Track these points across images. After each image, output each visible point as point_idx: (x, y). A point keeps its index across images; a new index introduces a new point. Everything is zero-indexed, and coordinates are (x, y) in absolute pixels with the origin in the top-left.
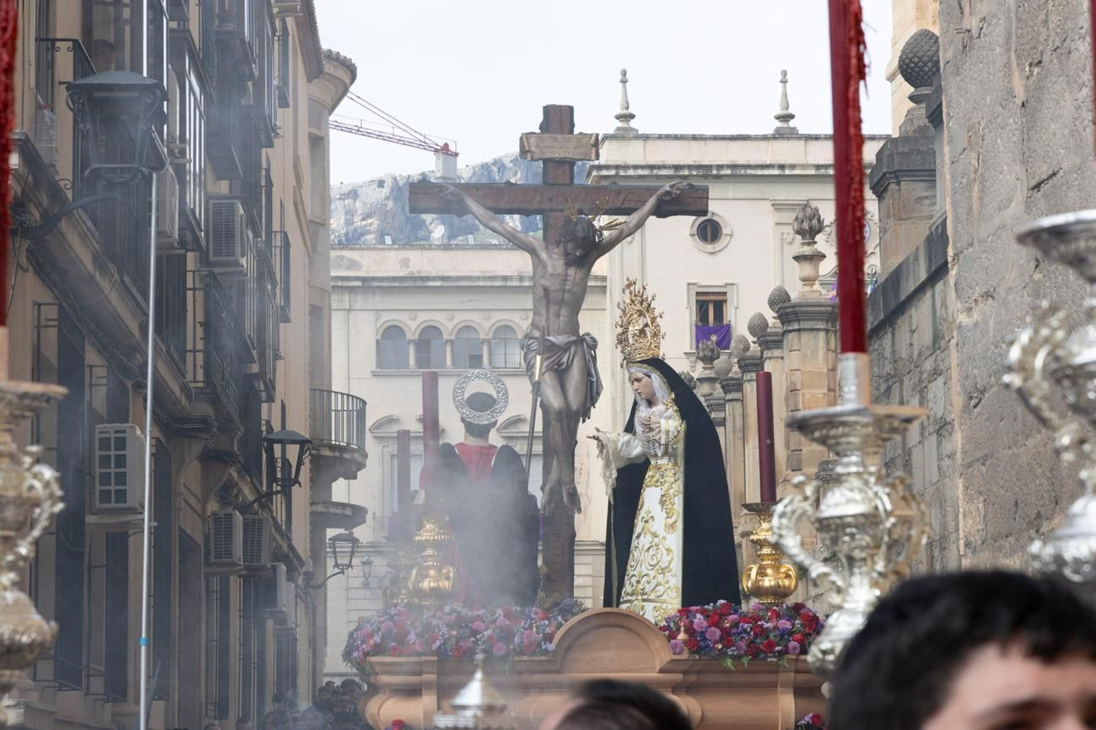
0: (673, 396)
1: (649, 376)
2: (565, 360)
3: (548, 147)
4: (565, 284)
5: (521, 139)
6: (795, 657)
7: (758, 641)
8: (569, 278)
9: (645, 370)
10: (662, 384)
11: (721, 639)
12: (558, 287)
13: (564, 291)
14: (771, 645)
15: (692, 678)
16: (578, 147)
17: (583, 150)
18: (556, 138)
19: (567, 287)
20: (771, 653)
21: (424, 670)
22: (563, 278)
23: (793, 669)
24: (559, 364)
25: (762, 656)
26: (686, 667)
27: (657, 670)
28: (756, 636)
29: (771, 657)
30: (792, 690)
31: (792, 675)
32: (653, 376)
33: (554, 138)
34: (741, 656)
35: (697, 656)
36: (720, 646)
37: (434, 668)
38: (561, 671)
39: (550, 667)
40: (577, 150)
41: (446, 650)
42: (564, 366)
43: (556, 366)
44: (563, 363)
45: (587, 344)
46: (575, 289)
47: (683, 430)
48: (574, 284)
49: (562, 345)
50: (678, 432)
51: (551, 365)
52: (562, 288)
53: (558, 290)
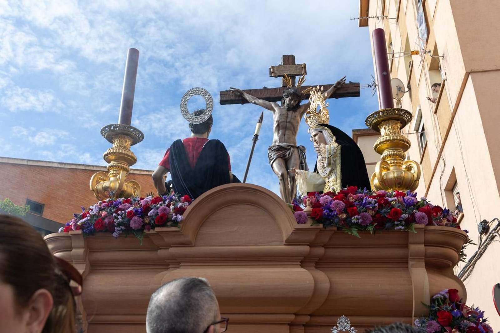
0: (335, 138)
2: (287, 153)
3: (282, 71)
4: (287, 119)
5: (270, 69)
6: (423, 226)
7: (384, 210)
8: (289, 116)
9: (319, 129)
10: (329, 135)
11: (345, 211)
12: (283, 120)
13: (287, 122)
14: (397, 214)
15: (320, 251)
16: (296, 69)
17: (298, 71)
18: (286, 67)
19: (288, 120)
20: (398, 221)
21: (73, 245)
22: (286, 116)
23: (423, 241)
24: (284, 156)
25: (388, 225)
26: (311, 237)
27: (284, 243)
28: (381, 206)
29: (397, 225)
30: (423, 264)
31: (422, 247)
32: (324, 131)
33: (285, 67)
34: (367, 226)
35: (321, 226)
36: (344, 216)
37: (81, 243)
38: (193, 245)
39: (181, 239)
40: (296, 71)
41: (90, 224)
42: (287, 156)
43: (282, 156)
44: (286, 155)
45: (300, 149)
46: (292, 121)
47: (339, 149)
48: (291, 118)
49: (286, 147)
50: (336, 150)
51: (280, 155)
52: (286, 121)
53: (284, 122)
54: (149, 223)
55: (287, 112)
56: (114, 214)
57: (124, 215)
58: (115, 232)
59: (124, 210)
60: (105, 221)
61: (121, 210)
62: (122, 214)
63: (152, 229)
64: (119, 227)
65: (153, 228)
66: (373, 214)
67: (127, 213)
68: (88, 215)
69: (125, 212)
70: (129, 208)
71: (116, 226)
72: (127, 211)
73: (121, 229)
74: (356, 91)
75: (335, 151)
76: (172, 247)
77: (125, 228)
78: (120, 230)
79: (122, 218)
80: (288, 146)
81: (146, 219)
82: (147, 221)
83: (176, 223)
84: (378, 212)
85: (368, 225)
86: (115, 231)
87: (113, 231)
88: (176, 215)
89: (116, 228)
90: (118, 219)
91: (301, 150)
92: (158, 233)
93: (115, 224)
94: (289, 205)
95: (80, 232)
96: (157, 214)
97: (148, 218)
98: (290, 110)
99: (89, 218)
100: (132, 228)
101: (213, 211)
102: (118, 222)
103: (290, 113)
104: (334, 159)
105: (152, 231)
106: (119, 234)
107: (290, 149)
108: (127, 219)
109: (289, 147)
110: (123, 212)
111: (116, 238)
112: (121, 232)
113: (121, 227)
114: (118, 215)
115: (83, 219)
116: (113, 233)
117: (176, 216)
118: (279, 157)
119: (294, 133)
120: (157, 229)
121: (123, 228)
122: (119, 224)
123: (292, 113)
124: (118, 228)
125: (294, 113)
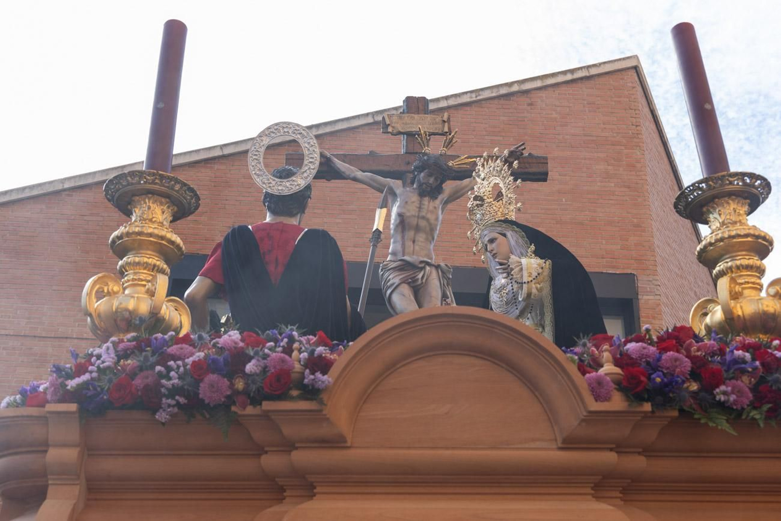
0: (533, 247)
1: (504, 235)
2: (420, 276)
3: (407, 124)
4: (420, 212)
8: (423, 207)
9: (500, 229)
10: (520, 240)
11: (694, 375)
12: (412, 213)
13: (419, 217)
18: (414, 118)
19: (422, 214)
21: (51, 438)
22: (418, 206)
24: (415, 280)
26: (623, 433)
27: (559, 444)
32: (509, 234)
33: (411, 117)
34: (743, 409)
35: (647, 407)
36: (694, 387)
37: (73, 433)
38: (349, 444)
39: (324, 431)
40: (432, 126)
41: (99, 389)
42: (420, 282)
43: (410, 280)
44: (418, 279)
45: (441, 271)
46: (429, 216)
47: (548, 266)
48: (428, 211)
49: (417, 263)
50: (542, 268)
51: (406, 279)
52: (417, 214)
53: (414, 216)
54: (246, 392)
55: (419, 198)
56: (158, 368)
57: (182, 369)
58: (161, 410)
59: (179, 359)
60: (133, 382)
61: (175, 358)
62: (178, 367)
63: (251, 404)
64: (173, 398)
65: (256, 401)
66: (750, 383)
67: (188, 367)
68: (90, 368)
69: (185, 365)
70: (192, 354)
71: (164, 395)
72: (189, 361)
73: (178, 403)
74: (542, 170)
75: (540, 271)
76: (297, 448)
77: (186, 401)
78: (173, 406)
79: (179, 378)
80: (422, 262)
81: (237, 380)
82: (240, 385)
83: (311, 392)
84: (762, 380)
85: (746, 407)
86: (161, 408)
87: (155, 408)
88: (313, 374)
89: (164, 400)
90: (170, 379)
91: (443, 272)
92: (266, 415)
93: (163, 390)
94: (571, 357)
95: (73, 407)
96: (265, 369)
97: (241, 380)
98: (425, 196)
99: (95, 375)
100: (203, 400)
101: (391, 367)
102: (171, 386)
103: (426, 200)
104: (538, 286)
105: (250, 410)
106: (173, 415)
107: (423, 268)
108: (189, 379)
109: (422, 265)
110: (180, 363)
111: (163, 424)
112: (176, 410)
113: (177, 397)
114: (169, 369)
115: (79, 377)
116: (155, 412)
117: (312, 377)
118: (404, 282)
119: (430, 238)
120: (267, 405)
121: (182, 400)
122: (174, 391)
123: (429, 202)
124: (169, 401)
125: (433, 201)
